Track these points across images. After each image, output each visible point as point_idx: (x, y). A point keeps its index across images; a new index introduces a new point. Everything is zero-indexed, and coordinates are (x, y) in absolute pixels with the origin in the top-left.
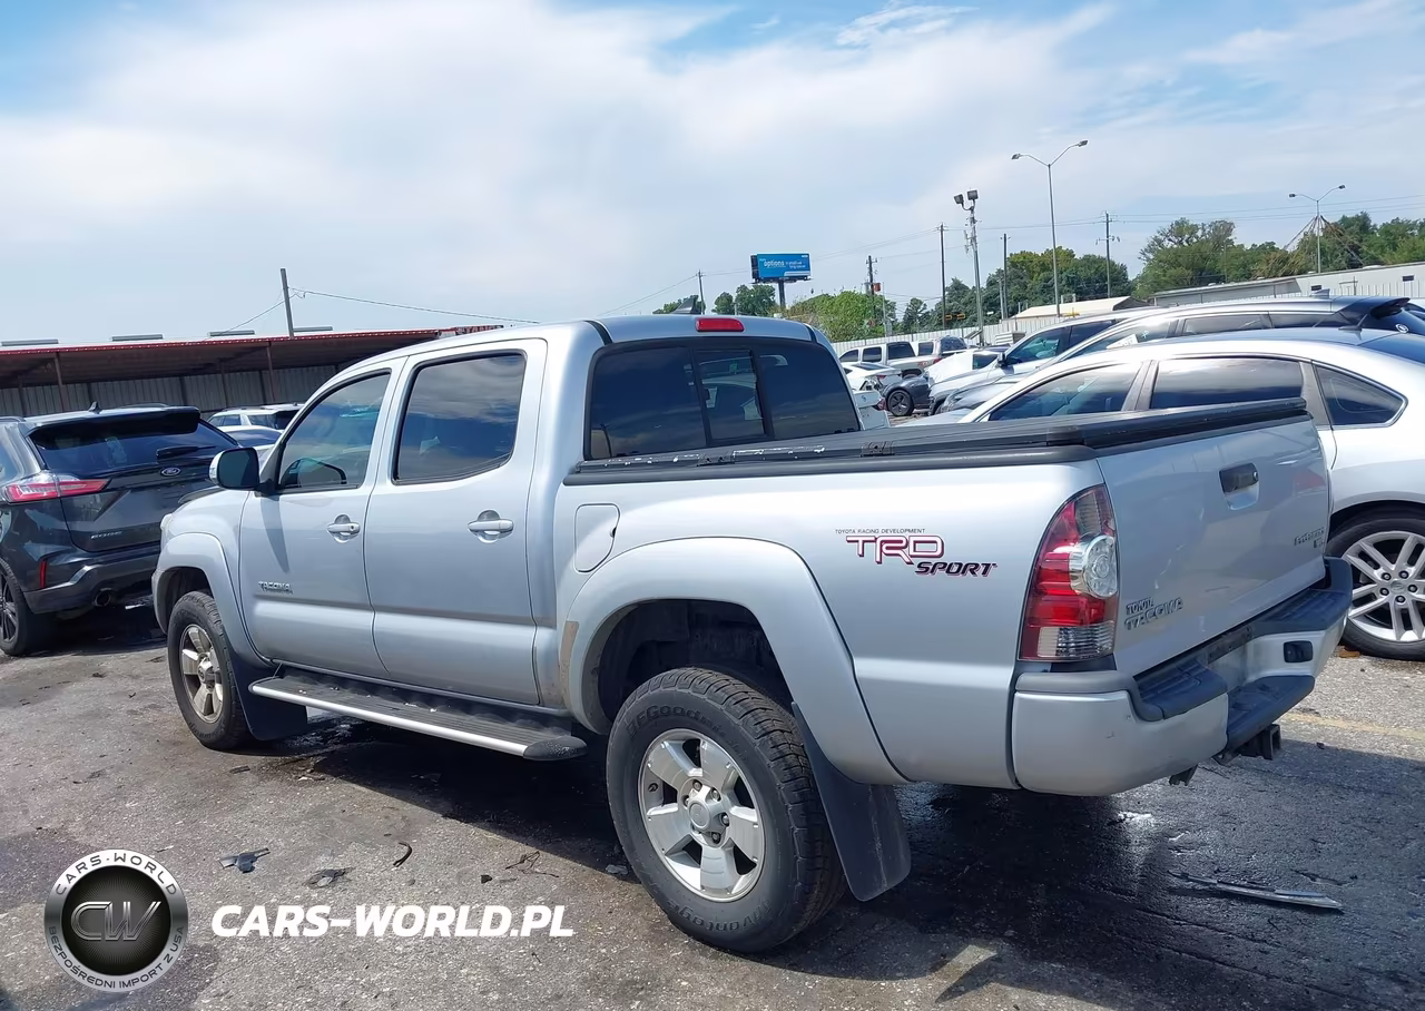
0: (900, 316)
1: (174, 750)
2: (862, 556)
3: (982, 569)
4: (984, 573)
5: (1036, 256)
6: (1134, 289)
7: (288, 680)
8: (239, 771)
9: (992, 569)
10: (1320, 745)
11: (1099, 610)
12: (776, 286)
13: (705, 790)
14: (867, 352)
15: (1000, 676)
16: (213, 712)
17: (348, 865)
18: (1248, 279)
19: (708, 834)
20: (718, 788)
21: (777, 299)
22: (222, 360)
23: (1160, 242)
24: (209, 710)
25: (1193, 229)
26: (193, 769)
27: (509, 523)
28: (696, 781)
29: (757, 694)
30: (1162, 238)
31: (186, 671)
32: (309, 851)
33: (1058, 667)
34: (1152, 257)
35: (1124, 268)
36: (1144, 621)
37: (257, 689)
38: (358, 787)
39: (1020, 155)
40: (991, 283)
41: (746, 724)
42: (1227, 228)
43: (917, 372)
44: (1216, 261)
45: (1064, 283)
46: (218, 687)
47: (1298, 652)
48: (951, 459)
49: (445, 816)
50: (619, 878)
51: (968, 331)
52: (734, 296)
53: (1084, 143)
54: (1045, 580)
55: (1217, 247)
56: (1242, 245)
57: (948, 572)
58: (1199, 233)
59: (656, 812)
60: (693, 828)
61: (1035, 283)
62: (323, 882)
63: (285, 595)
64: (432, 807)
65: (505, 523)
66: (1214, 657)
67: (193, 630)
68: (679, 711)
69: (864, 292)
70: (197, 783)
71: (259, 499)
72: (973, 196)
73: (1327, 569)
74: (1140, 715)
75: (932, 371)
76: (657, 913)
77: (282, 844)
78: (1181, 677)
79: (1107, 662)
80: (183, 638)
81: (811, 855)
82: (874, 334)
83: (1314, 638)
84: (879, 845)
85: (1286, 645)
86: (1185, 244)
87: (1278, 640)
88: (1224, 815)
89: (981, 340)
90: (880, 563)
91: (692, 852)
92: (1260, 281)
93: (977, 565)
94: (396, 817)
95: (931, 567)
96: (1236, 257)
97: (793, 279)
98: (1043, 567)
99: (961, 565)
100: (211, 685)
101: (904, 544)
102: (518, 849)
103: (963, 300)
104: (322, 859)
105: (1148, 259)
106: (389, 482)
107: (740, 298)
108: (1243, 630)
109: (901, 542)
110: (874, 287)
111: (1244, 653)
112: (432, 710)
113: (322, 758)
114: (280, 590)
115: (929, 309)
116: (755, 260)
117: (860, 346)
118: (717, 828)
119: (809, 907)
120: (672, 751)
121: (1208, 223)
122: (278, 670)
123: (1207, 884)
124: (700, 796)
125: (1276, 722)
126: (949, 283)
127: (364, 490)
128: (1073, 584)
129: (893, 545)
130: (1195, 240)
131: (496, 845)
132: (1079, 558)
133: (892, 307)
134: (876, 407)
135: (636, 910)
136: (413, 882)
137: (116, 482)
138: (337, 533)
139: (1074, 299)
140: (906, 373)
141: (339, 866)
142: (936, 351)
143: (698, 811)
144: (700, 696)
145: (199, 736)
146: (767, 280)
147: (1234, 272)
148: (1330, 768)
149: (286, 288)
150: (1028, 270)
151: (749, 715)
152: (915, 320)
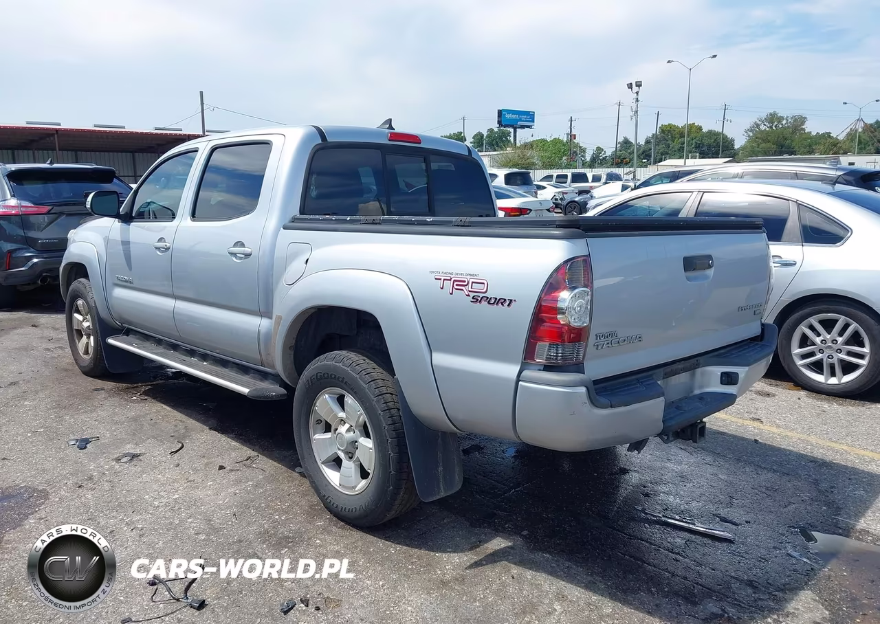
0: (588, 158)
1: (64, 374)
2: (442, 288)
3: (508, 302)
4: (509, 305)
5: (678, 127)
6: (738, 154)
7: (131, 338)
8: (97, 390)
9: (513, 303)
10: (756, 441)
11: (577, 335)
12: (512, 130)
13: (347, 426)
14: (558, 176)
15: (511, 370)
16: (88, 354)
17: (143, 451)
18: (810, 154)
19: (346, 453)
20: (354, 425)
21: (512, 139)
22: (159, 145)
23: (758, 126)
24: (86, 352)
25: (780, 119)
26: (72, 386)
27: (250, 250)
28: (342, 420)
29: (381, 370)
30: (760, 123)
31: (76, 327)
32: (124, 440)
33: (548, 368)
34: (751, 135)
35: (732, 140)
36: (610, 345)
37: (111, 341)
38: (164, 406)
39: (672, 61)
40: (648, 142)
41: (369, 387)
42: (802, 120)
43: (587, 192)
44: (792, 141)
45: (693, 146)
46: (92, 338)
47: (729, 379)
48: (497, 231)
49: (210, 429)
50: (301, 476)
51: (627, 170)
52: (485, 135)
53: (715, 56)
54: (544, 312)
55: (793, 133)
56: (810, 133)
57: (489, 303)
58: (784, 122)
59: (319, 437)
60: (339, 449)
61: (675, 145)
62: (125, 459)
63: (129, 284)
64: (204, 423)
65: (247, 250)
66: (667, 375)
67: (80, 302)
68: (333, 376)
69: (565, 140)
70: (71, 395)
71: (120, 224)
72: (639, 85)
73: (763, 330)
74: (593, 402)
75: (595, 192)
76: (315, 499)
77: (108, 435)
78: (635, 384)
79: (578, 368)
80: (74, 307)
81: (400, 470)
82: (568, 166)
83: (741, 371)
84: (440, 469)
85: (723, 374)
86: (774, 128)
87: (717, 370)
88: (682, 477)
89: (634, 176)
90: (451, 294)
91: (337, 463)
92: (817, 156)
93: (505, 300)
94: (181, 426)
95: (479, 299)
96: (805, 139)
97: (523, 127)
98: (543, 304)
99: (496, 299)
100: (88, 338)
101: (466, 283)
102: (247, 452)
103: (629, 151)
104: (129, 446)
105: (749, 136)
106: (189, 218)
107: (488, 136)
108: (694, 360)
109: (465, 282)
110: (572, 137)
111: (693, 375)
112: (205, 363)
113: (150, 387)
114: (126, 281)
115: (608, 154)
116: (500, 113)
117: (555, 173)
118: (351, 450)
119: (397, 502)
120: (329, 399)
121: (790, 116)
122: (126, 331)
123: (656, 516)
124: (343, 429)
125: (704, 420)
126: (621, 139)
127: (176, 222)
128: (559, 316)
129: (460, 284)
130: (781, 126)
131: (235, 449)
132: (564, 300)
133: (584, 151)
134: (548, 210)
135: (304, 495)
136: (178, 465)
137: (57, 209)
138: (158, 248)
139: (698, 157)
140: (581, 192)
141: (138, 451)
142: (603, 180)
143: (341, 438)
144: (345, 368)
145: (80, 367)
146: (506, 126)
147: (803, 149)
148: (757, 455)
149: (202, 104)
150: (672, 137)
151: (372, 383)
152: (597, 161)
